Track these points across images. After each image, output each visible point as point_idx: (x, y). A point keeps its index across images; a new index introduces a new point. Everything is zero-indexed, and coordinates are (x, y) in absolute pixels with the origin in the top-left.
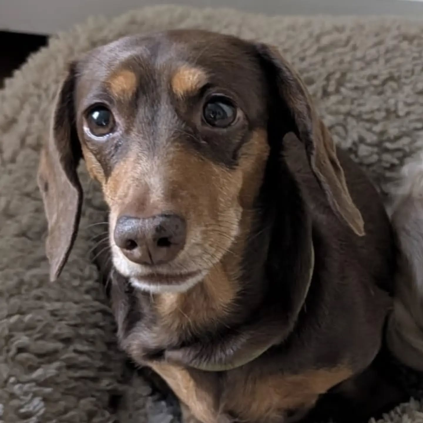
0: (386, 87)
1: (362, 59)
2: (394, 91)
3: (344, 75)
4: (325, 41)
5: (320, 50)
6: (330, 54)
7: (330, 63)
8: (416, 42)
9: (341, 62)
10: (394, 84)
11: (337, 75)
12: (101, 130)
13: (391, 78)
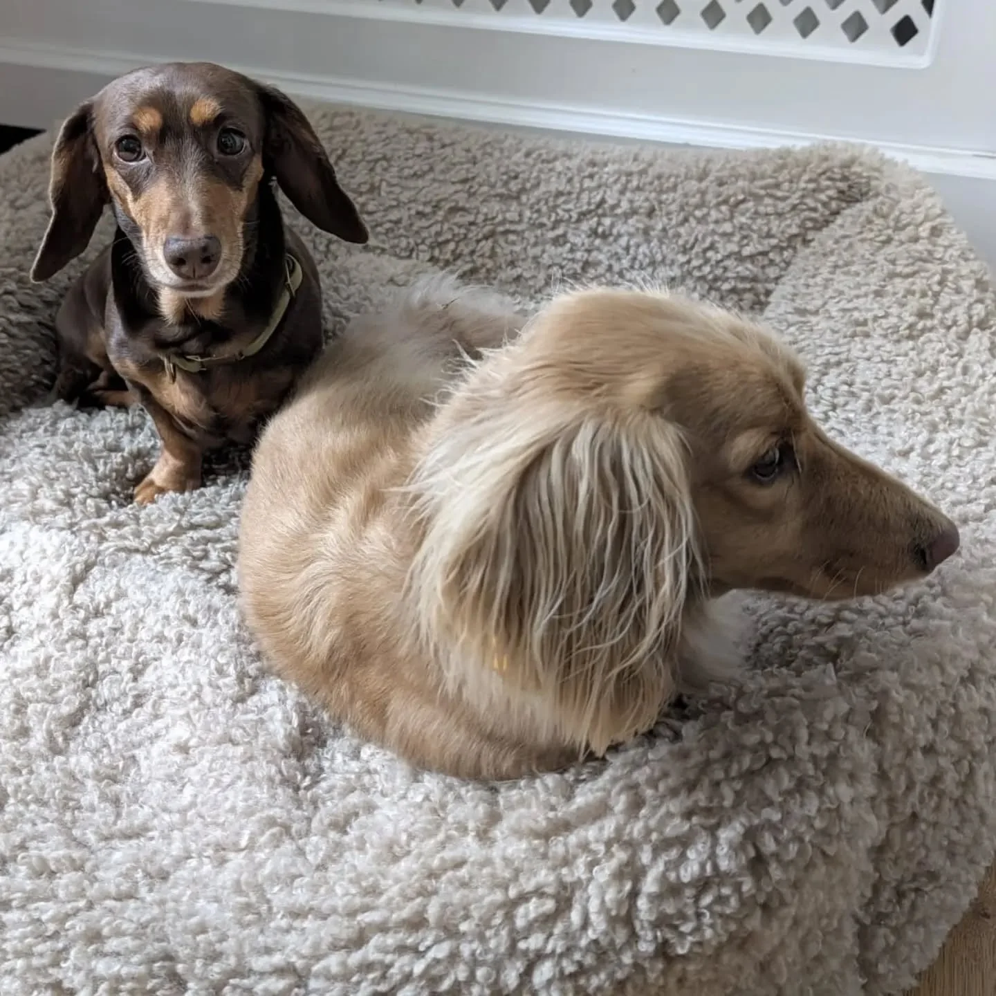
0: (378, 165)
1: (364, 141)
2: (385, 170)
3: (344, 151)
4: (337, 122)
5: (331, 128)
6: (337, 133)
7: (337, 139)
8: (415, 136)
9: (344, 142)
10: (385, 164)
11: (339, 152)
12: (127, 154)
13: (384, 158)
